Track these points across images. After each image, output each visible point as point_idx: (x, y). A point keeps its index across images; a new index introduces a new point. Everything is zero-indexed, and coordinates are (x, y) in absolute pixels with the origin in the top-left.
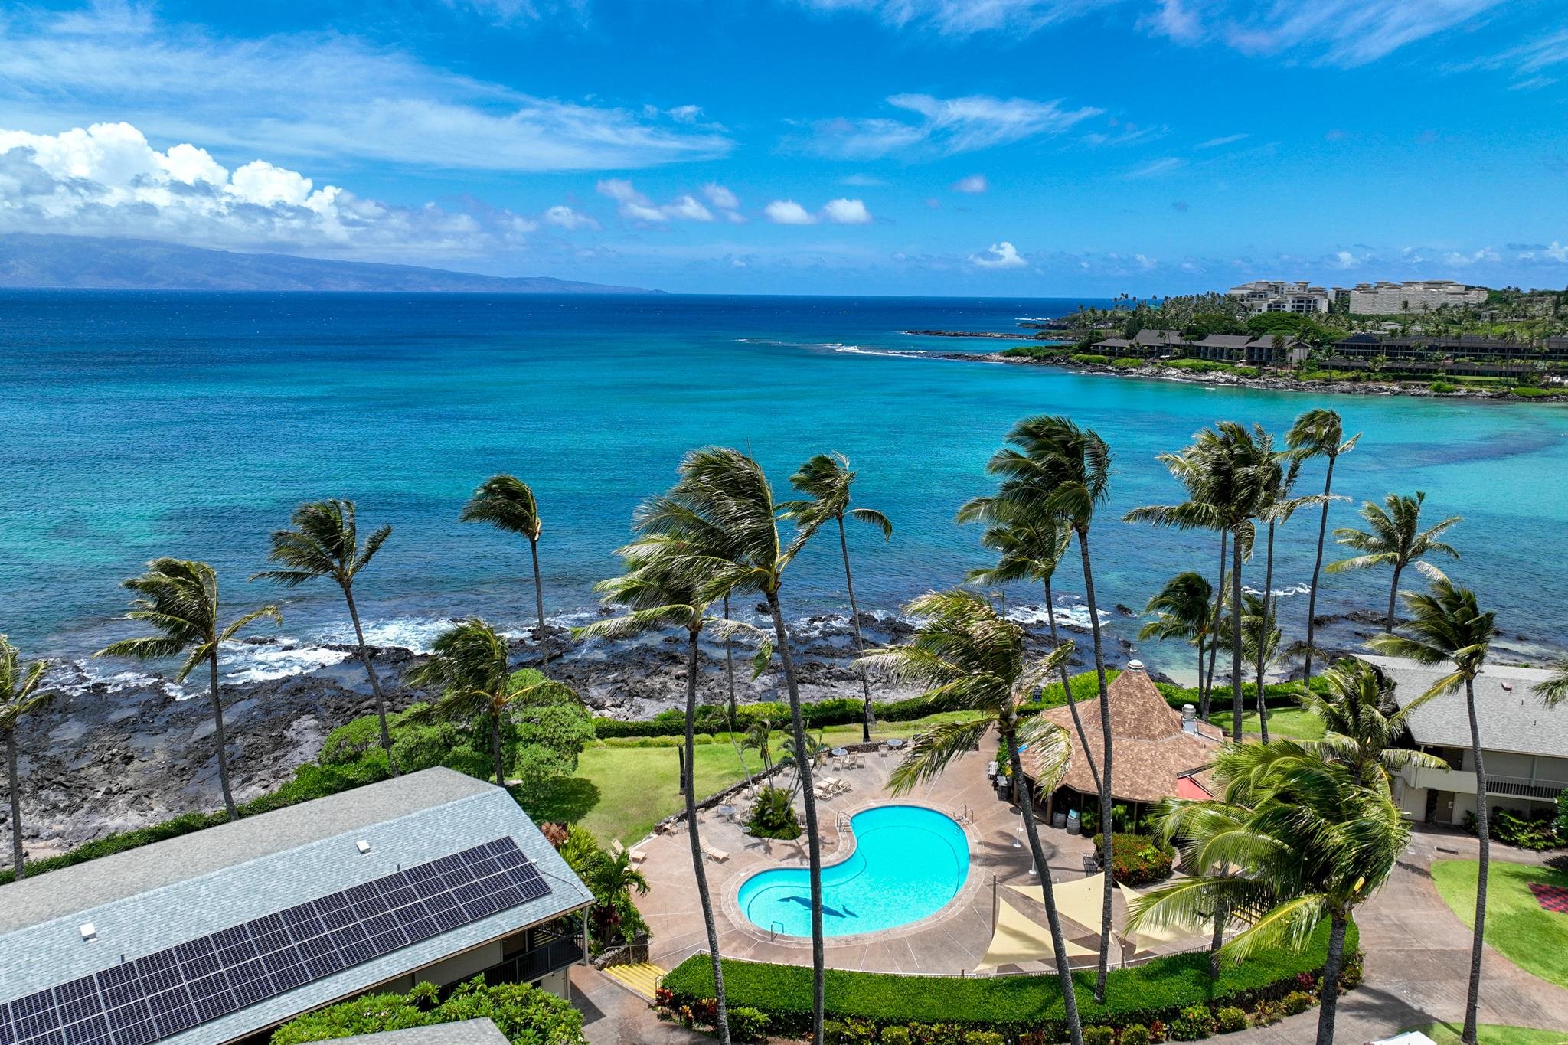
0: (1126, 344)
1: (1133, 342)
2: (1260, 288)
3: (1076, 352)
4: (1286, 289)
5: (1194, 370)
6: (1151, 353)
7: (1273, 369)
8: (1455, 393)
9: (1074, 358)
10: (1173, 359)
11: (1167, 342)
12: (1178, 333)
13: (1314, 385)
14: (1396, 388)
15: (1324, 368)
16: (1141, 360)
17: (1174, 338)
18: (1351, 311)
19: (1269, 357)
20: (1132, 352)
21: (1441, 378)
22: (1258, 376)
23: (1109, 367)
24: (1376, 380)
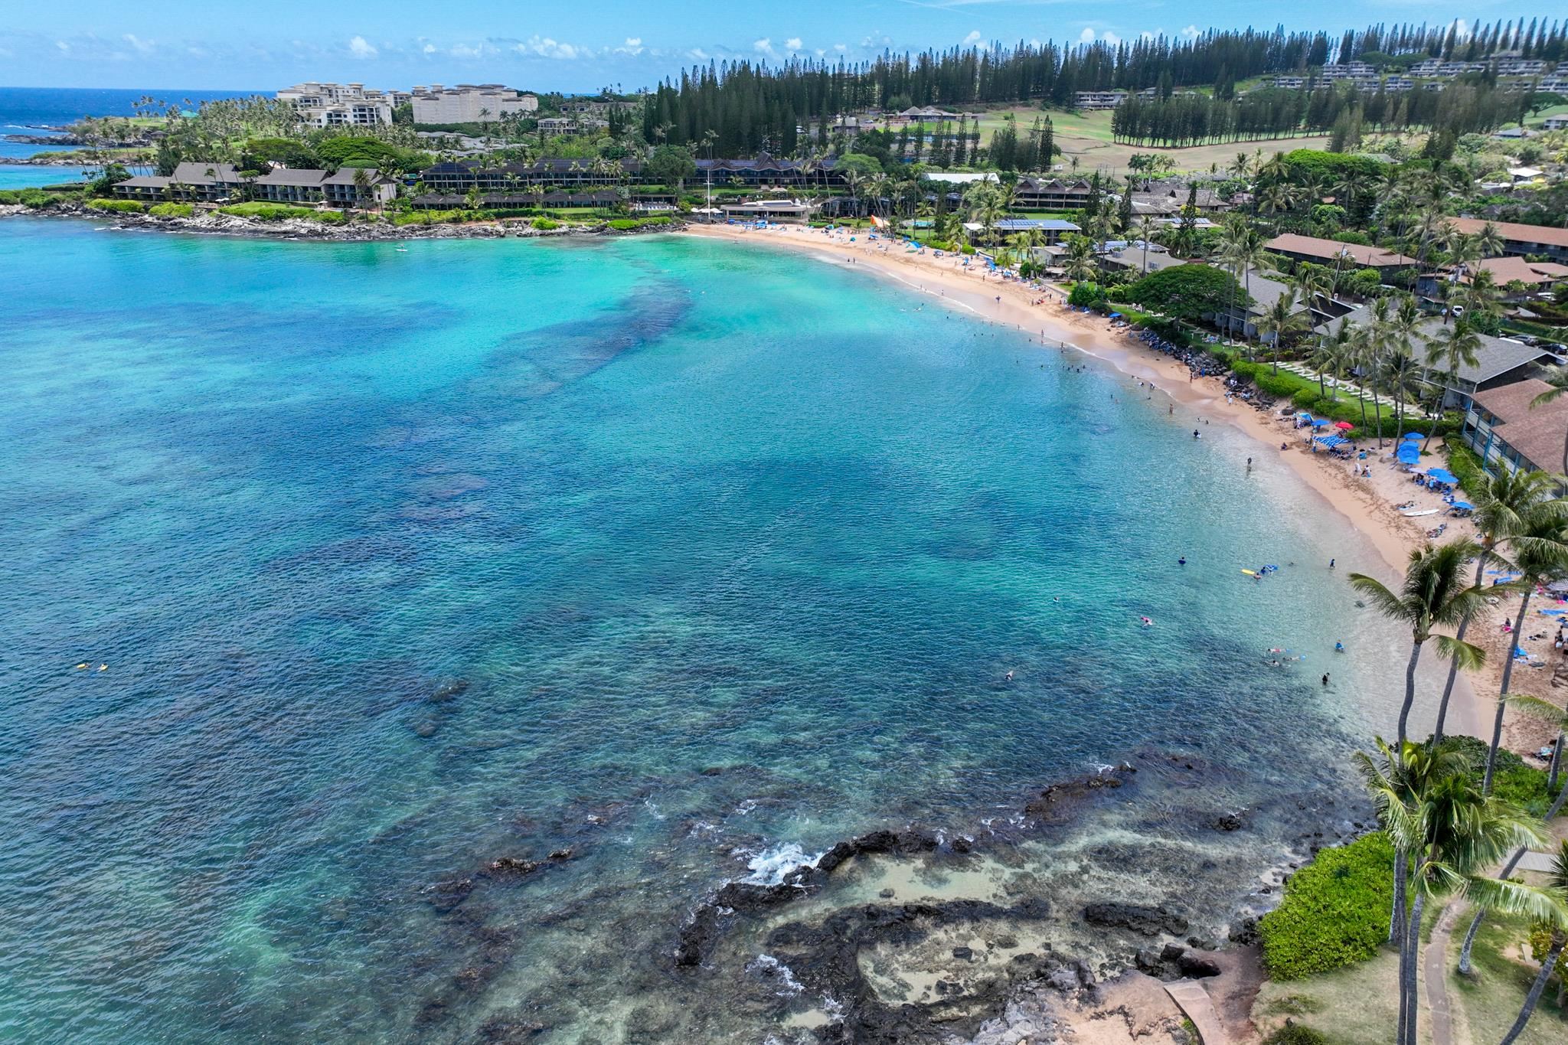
0: (164, 183)
1: (172, 180)
2: (312, 92)
3: (92, 196)
4: (340, 93)
5: (264, 217)
6: (200, 194)
7: (362, 212)
8: (558, 230)
9: (92, 204)
10: (233, 202)
11: (219, 179)
12: (231, 167)
13: (413, 230)
14: (501, 229)
15: (419, 207)
16: (191, 205)
17: (227, 174)
18: (416, 121)
19: (354, 196)
20: (175, 194)
21: (540, 213)
22: (346, 222)
23: (147, 218)
24: (478, 220)
